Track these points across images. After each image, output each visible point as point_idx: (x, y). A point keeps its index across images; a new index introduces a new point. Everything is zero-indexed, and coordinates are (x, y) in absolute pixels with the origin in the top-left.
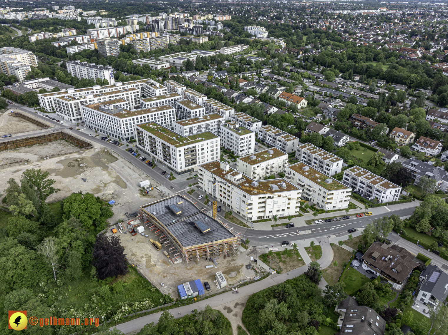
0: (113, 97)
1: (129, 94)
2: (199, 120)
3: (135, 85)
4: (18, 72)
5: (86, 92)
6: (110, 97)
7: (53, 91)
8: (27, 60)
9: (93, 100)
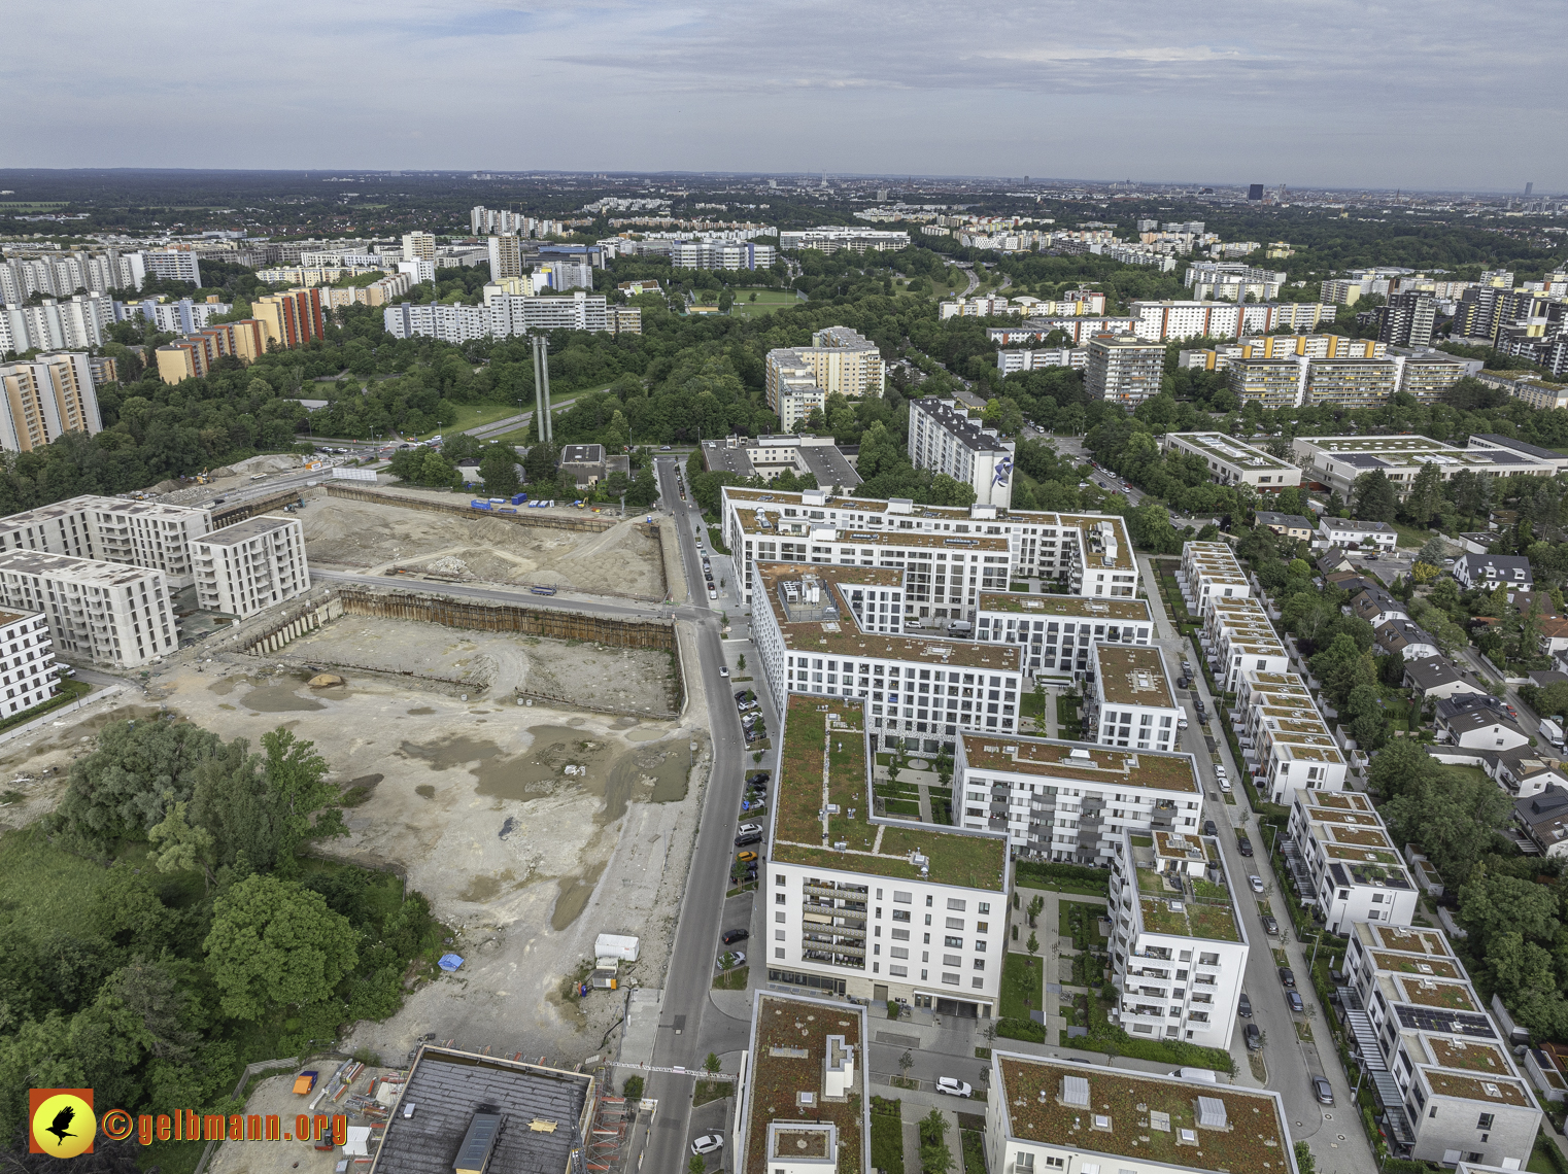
0: (900, 554)
1: (968, 558)
2: (1067, 763)
3: (1040, 528)
4: (786, 404)
5: (857, 513)
6: (890, 554)
7: (772, 485)
8: (857, 372)
9: (828, 550)
